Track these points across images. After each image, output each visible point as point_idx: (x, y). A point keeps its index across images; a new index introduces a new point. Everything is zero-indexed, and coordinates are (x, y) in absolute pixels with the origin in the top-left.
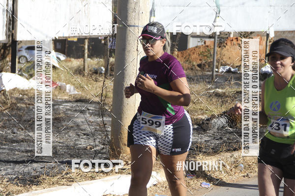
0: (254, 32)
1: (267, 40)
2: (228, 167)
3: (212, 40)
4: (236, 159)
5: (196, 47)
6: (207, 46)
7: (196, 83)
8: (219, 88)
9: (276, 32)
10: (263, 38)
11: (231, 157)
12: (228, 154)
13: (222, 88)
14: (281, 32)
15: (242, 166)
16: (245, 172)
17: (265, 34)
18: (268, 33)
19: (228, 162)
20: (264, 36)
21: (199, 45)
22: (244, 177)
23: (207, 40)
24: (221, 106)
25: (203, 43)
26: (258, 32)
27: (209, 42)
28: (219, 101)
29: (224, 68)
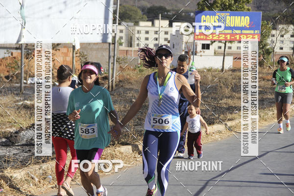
0: (60, 44)
1: (73, 52)
2: (37, 180)
3: (19, 51)
4: (44, 170)
5: (3, 58)
6: (15, 58)
7: (4, 95)
8: (27, 100)
9: (81, 44)
10: (69, 49)
11: (40, 169)
12: (37, 167)
13: (31, 100)
14: (87, 44)
15: (51, 177)
16: (54, 183)
17: (72, 46)
18: (74, 45)
19: (37, 174)
20: (70, 47)
21: (5, 56)
22: (53, 188)
23: (14, 51)
24: (30, 118)
25: (10, 55)
26: (65, 44)
27: (16, 53)
28: (27, 113)
29: (32, 80)
